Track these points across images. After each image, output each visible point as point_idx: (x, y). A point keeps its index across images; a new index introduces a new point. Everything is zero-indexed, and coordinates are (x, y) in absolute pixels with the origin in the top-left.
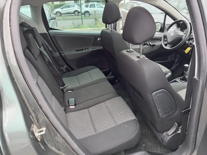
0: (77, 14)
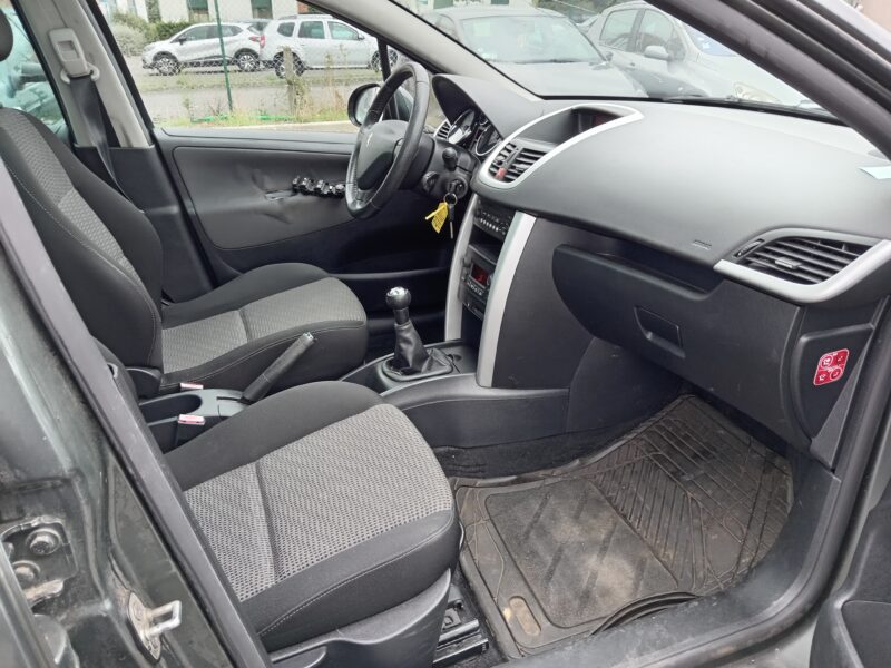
0: (247, 65)
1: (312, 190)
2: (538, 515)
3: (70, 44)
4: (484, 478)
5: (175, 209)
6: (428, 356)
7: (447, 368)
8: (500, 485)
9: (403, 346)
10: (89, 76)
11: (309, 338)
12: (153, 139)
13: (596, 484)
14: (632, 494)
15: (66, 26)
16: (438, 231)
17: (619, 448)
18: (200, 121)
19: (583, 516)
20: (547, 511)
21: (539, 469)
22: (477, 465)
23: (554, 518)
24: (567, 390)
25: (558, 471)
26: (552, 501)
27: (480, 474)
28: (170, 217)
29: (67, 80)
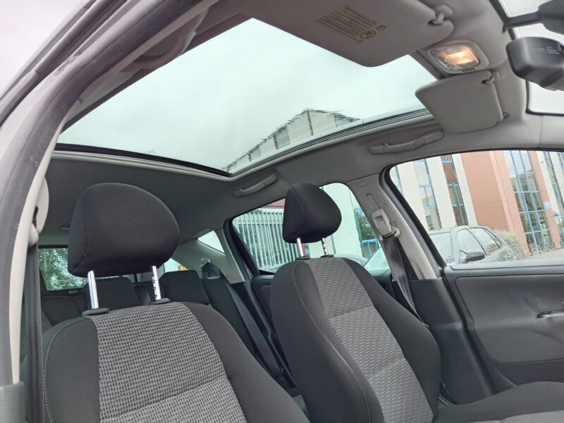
3: (380, 217)
5: (459, 326)
10: (393, 235)
12: (442, 274)
15: (380, 208)
28: (454, 333)
29: (382, 239)
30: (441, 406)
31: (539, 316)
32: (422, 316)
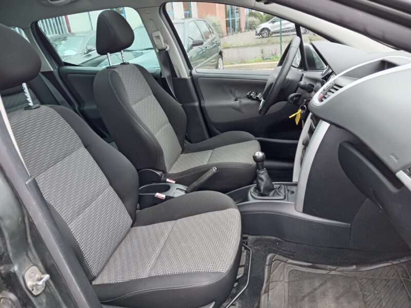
1: (255, 98)
2: (316, 289)
3: (158, 37)
4: (293, 259)
5: (197, 104)
6: (273, 189)
7: (282, 197)
8: (301, 266)
9: (260, 181)
10: (165, 49)
11: (214, 169)
12: (191, 74)
13: (360, 284)
14: (378, 299)
15: (158, 30)
16: (297, 124)
17: (384, 267)
18: (267, 59)
19: (342, 299)
20: (322, 289)
21: (328, 264)
22: (290, 251)
23: (324, 294)
24: (350, 224)
25: (341, 269)
26: (329, 284)
27: (292, 257)
28: (194, 107)
29: (158, 51)
30: (185, 145)
31: (236, 100)
32: (178, 99)
